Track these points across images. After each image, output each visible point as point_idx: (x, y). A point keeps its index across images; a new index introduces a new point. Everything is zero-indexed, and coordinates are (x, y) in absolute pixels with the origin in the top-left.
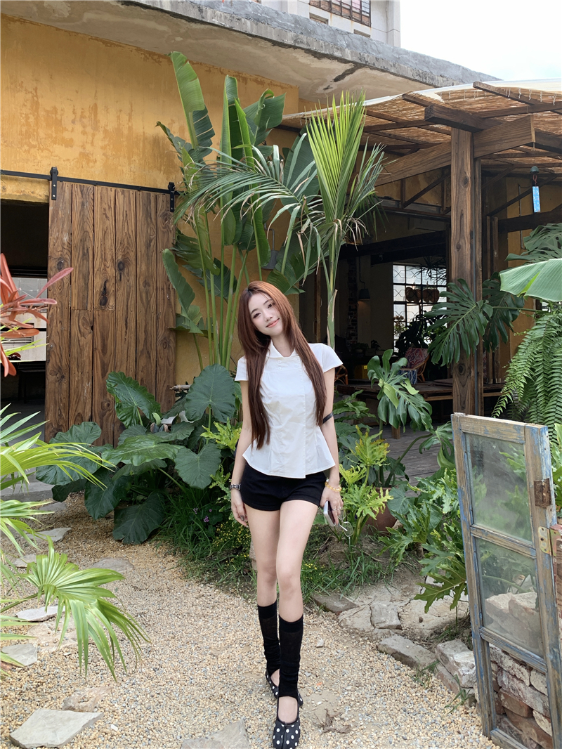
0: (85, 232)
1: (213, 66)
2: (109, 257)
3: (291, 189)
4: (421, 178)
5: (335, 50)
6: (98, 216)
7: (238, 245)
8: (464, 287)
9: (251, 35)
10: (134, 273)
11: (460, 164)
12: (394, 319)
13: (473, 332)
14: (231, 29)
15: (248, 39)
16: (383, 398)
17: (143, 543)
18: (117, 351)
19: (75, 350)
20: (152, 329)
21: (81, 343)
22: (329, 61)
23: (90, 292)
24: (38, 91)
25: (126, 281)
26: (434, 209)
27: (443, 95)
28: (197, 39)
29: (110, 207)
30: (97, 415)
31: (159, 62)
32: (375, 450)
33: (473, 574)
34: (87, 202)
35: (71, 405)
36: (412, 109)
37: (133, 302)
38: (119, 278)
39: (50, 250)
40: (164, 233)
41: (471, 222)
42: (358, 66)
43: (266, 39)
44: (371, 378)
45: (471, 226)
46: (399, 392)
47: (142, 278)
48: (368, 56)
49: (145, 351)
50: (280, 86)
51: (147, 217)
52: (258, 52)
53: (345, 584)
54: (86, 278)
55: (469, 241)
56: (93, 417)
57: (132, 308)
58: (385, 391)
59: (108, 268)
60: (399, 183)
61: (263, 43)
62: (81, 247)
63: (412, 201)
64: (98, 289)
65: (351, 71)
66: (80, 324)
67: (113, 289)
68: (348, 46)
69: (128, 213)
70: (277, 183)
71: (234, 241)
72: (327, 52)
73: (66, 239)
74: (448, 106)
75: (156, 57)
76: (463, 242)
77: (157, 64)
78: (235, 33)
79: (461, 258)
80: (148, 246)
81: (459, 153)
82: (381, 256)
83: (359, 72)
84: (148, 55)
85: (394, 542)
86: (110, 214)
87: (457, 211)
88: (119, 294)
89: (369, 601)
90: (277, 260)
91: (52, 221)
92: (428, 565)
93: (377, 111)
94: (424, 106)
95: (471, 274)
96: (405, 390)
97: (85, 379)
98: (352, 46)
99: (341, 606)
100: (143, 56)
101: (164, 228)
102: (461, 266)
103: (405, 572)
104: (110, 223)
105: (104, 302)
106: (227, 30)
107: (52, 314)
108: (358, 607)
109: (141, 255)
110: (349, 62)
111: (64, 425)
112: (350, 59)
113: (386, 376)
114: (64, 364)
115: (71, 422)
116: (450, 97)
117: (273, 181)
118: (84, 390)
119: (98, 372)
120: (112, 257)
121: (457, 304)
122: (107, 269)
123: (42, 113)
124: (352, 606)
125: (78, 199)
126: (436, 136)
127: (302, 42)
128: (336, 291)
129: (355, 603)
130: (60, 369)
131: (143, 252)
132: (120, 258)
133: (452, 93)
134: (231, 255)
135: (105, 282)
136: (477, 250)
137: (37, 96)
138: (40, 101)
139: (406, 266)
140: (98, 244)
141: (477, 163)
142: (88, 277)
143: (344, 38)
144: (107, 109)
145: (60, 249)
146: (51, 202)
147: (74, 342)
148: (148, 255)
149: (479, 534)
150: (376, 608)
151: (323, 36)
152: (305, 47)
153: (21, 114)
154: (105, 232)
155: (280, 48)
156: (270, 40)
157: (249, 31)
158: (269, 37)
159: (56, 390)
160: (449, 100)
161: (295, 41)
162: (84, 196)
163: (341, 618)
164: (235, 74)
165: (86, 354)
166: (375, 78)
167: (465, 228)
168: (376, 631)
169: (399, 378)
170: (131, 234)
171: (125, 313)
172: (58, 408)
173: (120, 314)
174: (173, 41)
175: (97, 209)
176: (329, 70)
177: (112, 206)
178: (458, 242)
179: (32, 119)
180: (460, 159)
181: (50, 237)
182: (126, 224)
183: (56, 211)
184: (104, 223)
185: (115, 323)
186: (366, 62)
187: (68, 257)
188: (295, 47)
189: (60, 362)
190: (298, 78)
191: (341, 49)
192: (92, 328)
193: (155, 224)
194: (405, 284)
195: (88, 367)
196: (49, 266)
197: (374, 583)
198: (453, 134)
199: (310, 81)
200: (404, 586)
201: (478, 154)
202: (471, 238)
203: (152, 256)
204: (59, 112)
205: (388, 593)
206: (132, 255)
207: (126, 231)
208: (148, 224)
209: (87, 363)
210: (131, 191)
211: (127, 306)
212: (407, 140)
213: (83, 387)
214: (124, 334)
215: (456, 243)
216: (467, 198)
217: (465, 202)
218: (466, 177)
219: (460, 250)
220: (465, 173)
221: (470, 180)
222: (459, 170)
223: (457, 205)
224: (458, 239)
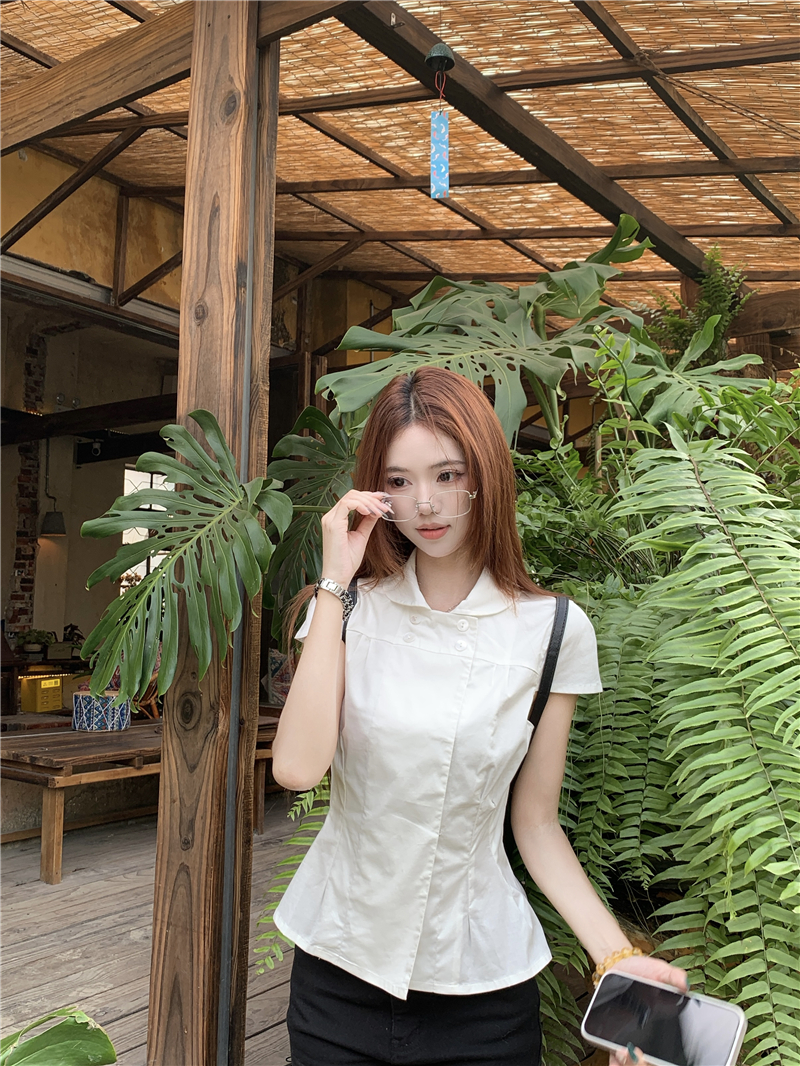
8: (211, 438)
11: (217, 55)
13: (225, 584)
41: (242, 230)
45: (241, 245)
55: (233, 291)
63: (134, 293)
76: (216, 296)
79: (207, 347)
81: (217, 23)
82: (97, 446)
87: (202, 201)
95: (234, 396)
102: (205, 370)
121: (187, 493)
136: (257, 325)
167: (222, 250)
178: (200, 298)
180: (218, 42)
201: (271, 25)
202: (240, 284)
215: (196, 300)
216: (233, 155)
217: (225, 170)
218: (231, 92)
219: (206, 321)
220: (231, 80)
221: (243, 100)
222: (213, 73)
223: (203, 180)
224: (201, 288)
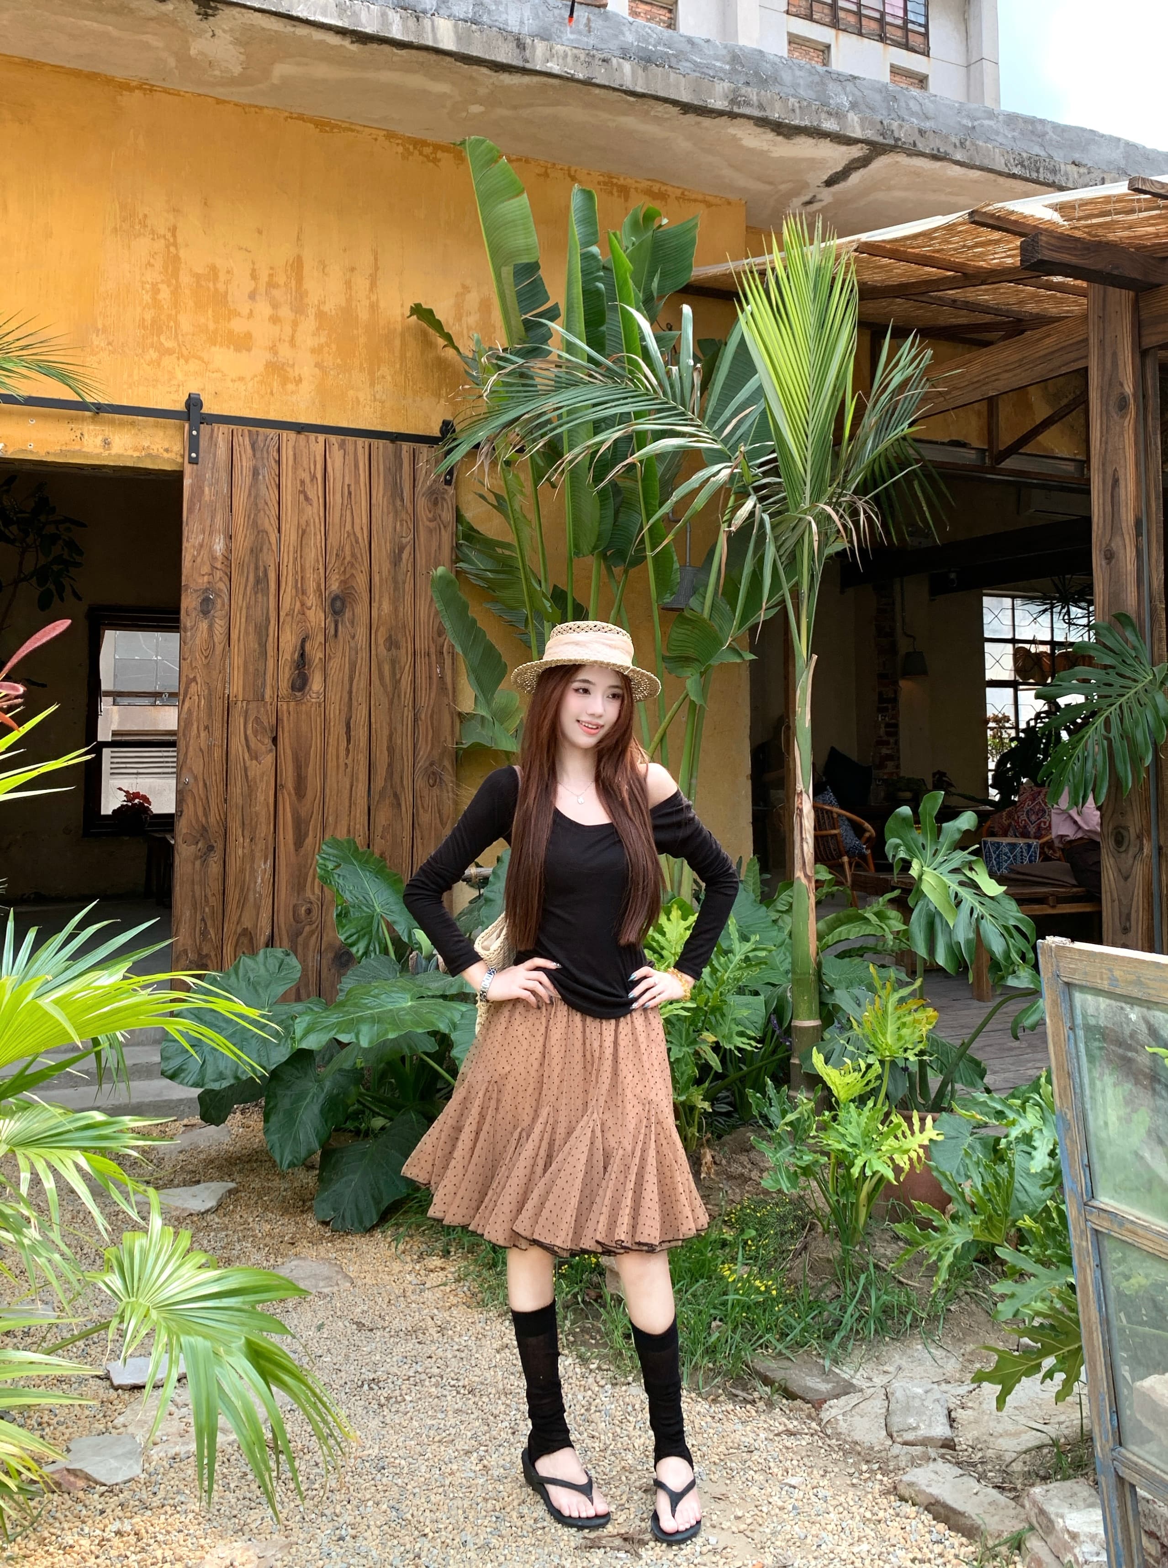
0: (260, 533)
1: (554, 164)
2: (311, 586)
3: (716, 427)
4: (1035, 396)
5: (823, 116)
6: (288, 497)
7: (604, 556)
9: (633, 94)
10: (365, 619)
11: (1108, 365)
12: (987, 721)
13: (1140, 737)
14: (588, 83)
15: (627, 102)
16: (920, 903)
17: (369, 1230)
18: (327, 791)
19: (237, 790)
20: (405, 743)
21: (251, 774)
22: (810, 141)
23: (271, 663)
24: (178, 233)
25: (348, 637)
26: (1070, 467)
27: (1060, 208)
28: (515, 108)
29: (313, 478)
30: (284, 933)
31: (436, 161)
32: (904, 1024)
33: (1093, 1319)
34: (264, 466)
35: (227, 913)
36: (997, 242)
37: (363, 684)
38: (332, 632)
39: (185, 571)
40: (430, 531)
41: (1138, 498)
42: (876, 149)
43: (666, 100)
44: (894, 856)
45: (1137, 508)
46: (960, 890)
47: (382, 630)
48: (901, 126)
49: (389, 792)
50: (704, 201)
51: (393, 496)
52: (651, 129)
53: (828, 1336)
54: (262, 631)
55: (1133, 539)
56: (276, 938)
57: (360, 697)
58: (925, 888)
59: (310, 609)
60: (983, 407)
61: (661, 109)
62: (252, 566)
63: (1013, 449)
64: (288, 656)
65: (863, 162)
66: (249, 732)
67: (320, 655)
68: (854, 106)
69: (352, 488)
70: (683, 414)
71: (595, 548)
72: (807, 123)
73: (219, 547)
74: (1078, 234)
75: (427, 150)
76: (1120, 543)
77: (431, 165)
78: (597, 91)
79: (1115, 580)
80: (396, 560)
81: (1107, 340)
82: (953, 576)
83: (880, 163)
84: (411, 147)
85: (928, 1238)
86: (315, 492)
87: (1104, 472)
88: (334, 664)
89: (885, 1379)
90: (697, 588)
91: (189, 509)
92: (1013, 1296)
93: (917, 251)
94: (1021, 235)
96: (974, 885)
97: (258, 854)
98: (863, 107)
99: (824, 1387)
100: (400, 149)
101: (430, 521)
102: (1114, 596)
103: (971, 1314)
104: (314, 511)
105: (300, 683)
106: (579, 86)
107: (189, 710)
108: (861, 1390)
109: (381, 579)
110: (856, 141)
111: (213, 954)
112: (858, 134)
113: (929, 852)
114: (212, 820)
115: (228, 950)
116: (1077, 214)
117: (675, 408)
118: (256, 878)
119: (287, 836)
120: (319, 585)
122: (308, 612)
123: (185, 279)
124: (847, 1389)
125: (245, 462)
126: (1061, 302)
127: (748, 103)
128: (815, 657)
129: (854, 1381)
130: (204, 829)
131: (385, 573)
132: (335, 586)
133: (1084, 203)
134: (590, 578)
135: (304, 641)
136: (1153, 561)
137: (175, 244)
138: (182, 253)
139: (1013, 597)
140: (287, 559)
141: (1149, 362)
142: (267, 630)
143: (844, 89)
144: (323, 266)
145: (206, 569)
146: (188, 469)
147: (236, 773)
148: (395, 581)
149: (1105, 1224)
150: (899, 1394)
151: (795, 86)
152: (756, 113)
153: (143, 283)
154: (304, 532)
155: (700, 119)
156: (675, 103)
157: (629, 84)
158: (672, 97)
159: (197, 878)
160: (1079, 219)
161: (733, 102)
162: (258, 455)
163: (825, 1415)
164: (601, 178)
165: (261, 797)
166: (918, 175)
167: (1123, 510)
168: (897, 1449)
169: (961, 857)
170: (359, 535)
171: (345, 709)
172: (199, 917)
173: (335, 711)
174: (464, 114)
175: (287, 482)
176: (813, 160)
177: (319, 476)
178: (1108, 545)
179: (165, 294)
180: (1109, 353)
181: (185, 544)
182: (349, 512)
183: (198, 489)
184: (301, 511)
185: (325, 729)
186: (897, 140)
187: (221, 586)
188: (732, 115)
189: (206, 815)
190: (741, 181)
191: (837, 114)
192: (275, 740)
193: (410, 511)
194: (1013, 641)
195: (264, 827)
196: (183, 606)
197: (899, 1336)
198: (1091, 294)
199: (768, 188)
200: (970, 1347)
201: (1150, 341)
202: (1139, 534)
203: (404, 583)
204: (222, 277)
205: (929, 1362)
206: (361, 581)
207: (348, 527)
208: (396, 512)
209: (263, 819)
210: (360, 441)
211: (350, 692)
212: (997, 312)
213: (253, 871)
214: (342, 753)
215: (1104, 546)
216: (1127, 441)
217: (1121, 451)
218: (1122, 394)
219: (1113, 561)
220: (1122, 385)
221: (1132, 401)
222: (1106, 378)
223: (1104, 458)
224: (1108, 537)
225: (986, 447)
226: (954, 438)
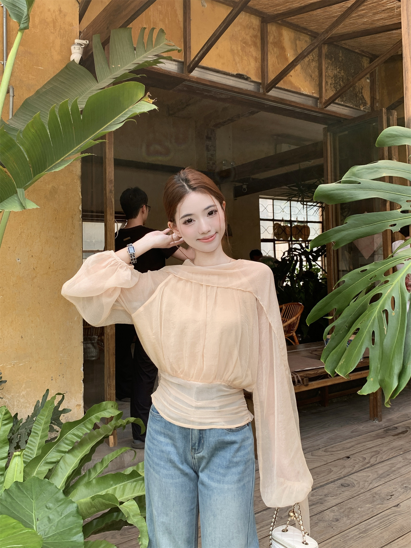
139: (273, 199)
194: (273, 220)
225: (260, 81)
226: (241, 73)
